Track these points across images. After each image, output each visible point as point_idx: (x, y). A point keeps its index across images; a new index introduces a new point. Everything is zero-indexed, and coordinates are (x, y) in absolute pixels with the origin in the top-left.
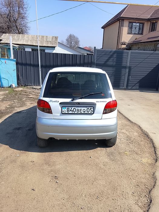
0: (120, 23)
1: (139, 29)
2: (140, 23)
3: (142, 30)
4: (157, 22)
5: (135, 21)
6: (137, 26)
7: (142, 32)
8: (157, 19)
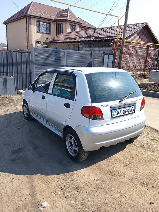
0: (27, 21)
1: (47, 28)
2: (47, 23)
3: (50, 30)
4: (62, 24)
5: (42, 20)
6: (45, 25)
7: (50, 32)
8: (62, 21)
